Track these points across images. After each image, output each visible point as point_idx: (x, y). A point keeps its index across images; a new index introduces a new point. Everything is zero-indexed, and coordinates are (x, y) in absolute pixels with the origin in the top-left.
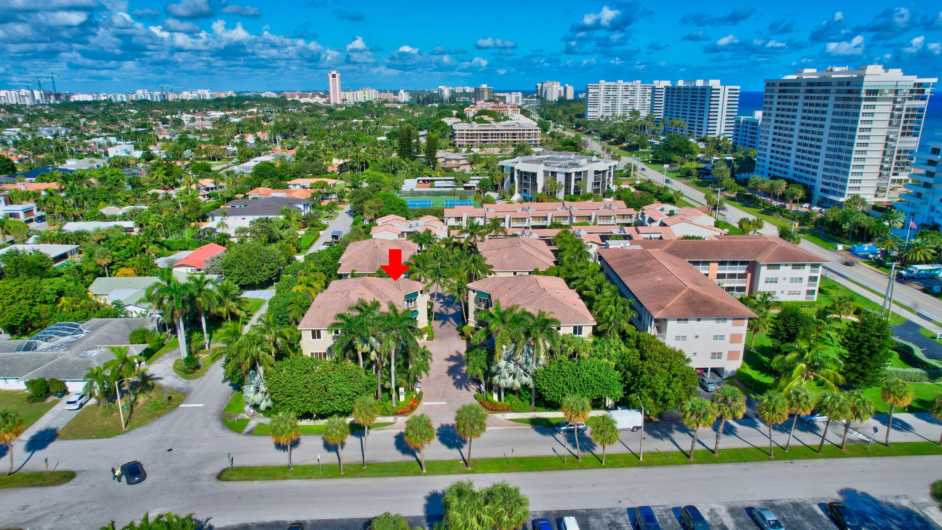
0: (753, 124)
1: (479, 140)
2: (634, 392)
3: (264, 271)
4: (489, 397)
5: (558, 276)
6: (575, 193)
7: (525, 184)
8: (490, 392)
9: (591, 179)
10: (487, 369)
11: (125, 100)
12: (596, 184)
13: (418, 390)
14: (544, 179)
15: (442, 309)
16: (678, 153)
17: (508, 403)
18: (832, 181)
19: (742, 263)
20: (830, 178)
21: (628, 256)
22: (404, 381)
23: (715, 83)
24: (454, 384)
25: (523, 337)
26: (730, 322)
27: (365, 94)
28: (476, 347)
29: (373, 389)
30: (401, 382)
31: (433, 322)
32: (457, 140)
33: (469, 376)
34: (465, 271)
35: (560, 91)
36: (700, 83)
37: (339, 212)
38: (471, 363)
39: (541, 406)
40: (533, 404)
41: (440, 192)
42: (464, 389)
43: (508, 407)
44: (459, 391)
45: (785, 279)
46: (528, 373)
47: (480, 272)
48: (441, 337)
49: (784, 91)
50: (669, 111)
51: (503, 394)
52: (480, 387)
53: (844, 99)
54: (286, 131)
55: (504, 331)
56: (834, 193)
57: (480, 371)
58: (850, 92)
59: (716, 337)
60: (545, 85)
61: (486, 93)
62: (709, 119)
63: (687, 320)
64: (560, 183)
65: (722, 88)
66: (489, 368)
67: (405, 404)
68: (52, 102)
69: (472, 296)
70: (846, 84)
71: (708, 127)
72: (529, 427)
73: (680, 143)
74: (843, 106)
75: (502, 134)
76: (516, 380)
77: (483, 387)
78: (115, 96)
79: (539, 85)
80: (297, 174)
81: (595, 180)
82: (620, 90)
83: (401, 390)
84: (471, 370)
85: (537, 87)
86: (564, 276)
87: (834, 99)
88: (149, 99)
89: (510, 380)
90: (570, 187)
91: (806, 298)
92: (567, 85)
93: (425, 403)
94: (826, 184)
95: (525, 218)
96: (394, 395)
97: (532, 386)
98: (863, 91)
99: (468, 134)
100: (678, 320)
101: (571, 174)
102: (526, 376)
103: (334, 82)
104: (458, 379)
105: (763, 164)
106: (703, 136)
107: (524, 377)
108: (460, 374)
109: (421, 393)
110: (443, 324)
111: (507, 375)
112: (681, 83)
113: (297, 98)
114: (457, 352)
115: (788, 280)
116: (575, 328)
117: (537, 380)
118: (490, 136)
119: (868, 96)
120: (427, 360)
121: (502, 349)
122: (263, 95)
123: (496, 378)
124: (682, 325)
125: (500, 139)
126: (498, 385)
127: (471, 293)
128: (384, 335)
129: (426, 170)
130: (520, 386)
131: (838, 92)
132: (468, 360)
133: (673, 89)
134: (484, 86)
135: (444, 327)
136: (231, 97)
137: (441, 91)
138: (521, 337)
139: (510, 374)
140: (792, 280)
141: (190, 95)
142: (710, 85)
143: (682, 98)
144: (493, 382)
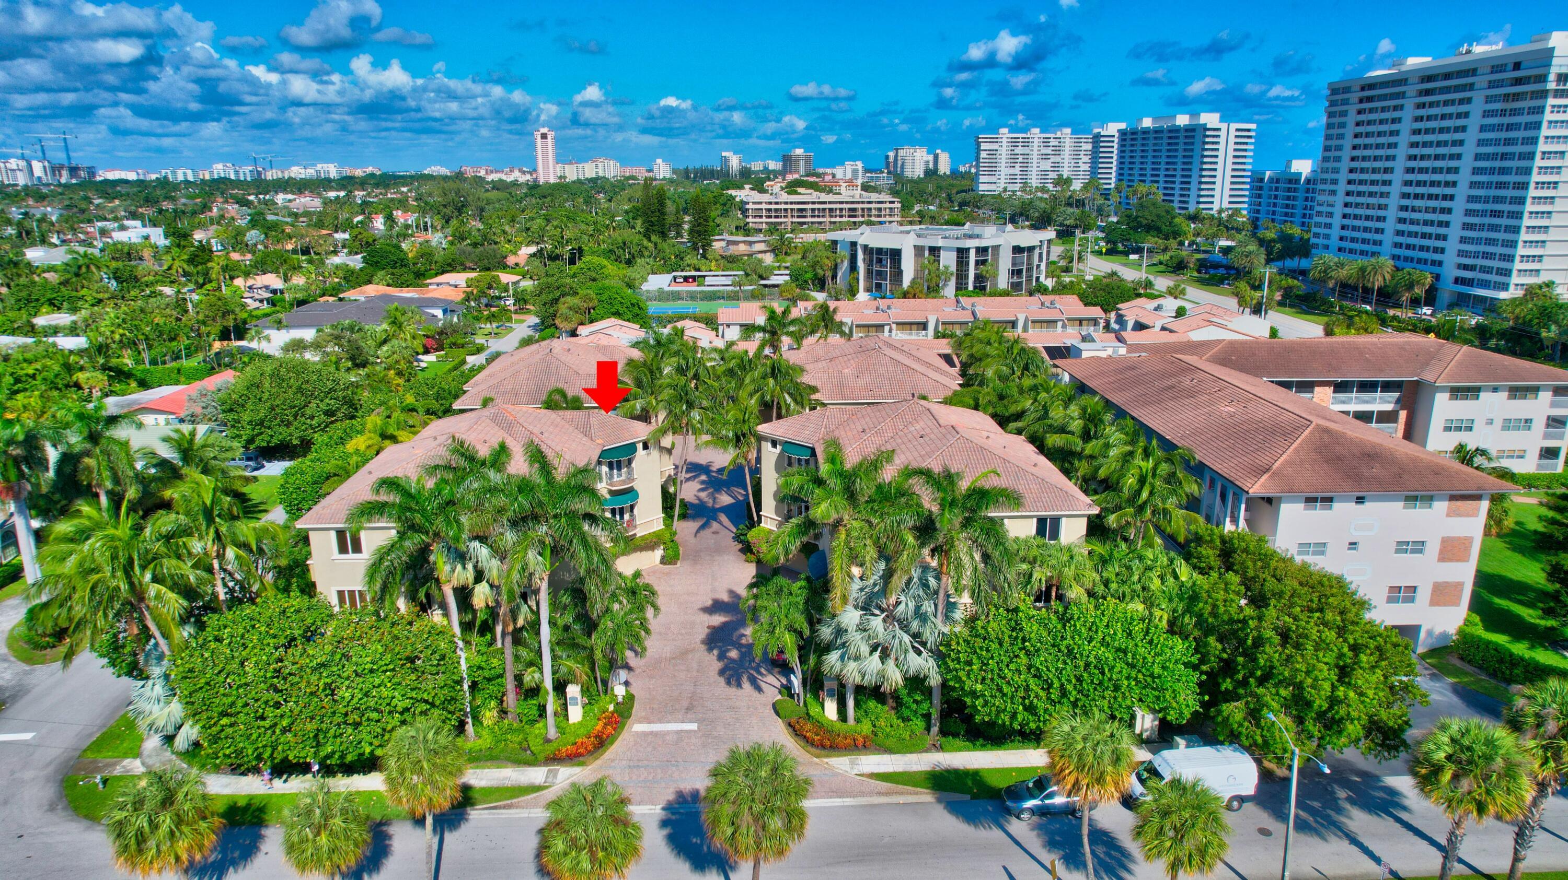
0: (1290, 181)
1: (790, 220)
2: (1231, 696)
3: (312, 418)
4: (814, 710)
5: (976, 407)
6: (975, 288)
7: (879, 273)
8: (816, 696)
9: (1005, 262)
10: (807, 632)
11: (191, 178)
12: (1016, 273)
13: (620, 691)
14: (916, 262)
15: (703, 495)
16: (1155, 233)
17: (866, 728)
18: (1480, 262)
19: (1387, 387)
20: (1476, 255)
21: (1133, 368)
22: (581, 670)
23: (1210, 119)
24: (722, 672)
25: (911, 539)
26: (1441, 506)
27: (597, 167)
28: (776, 572)
29: (492, 688)
30: (571, 672)
31: (678, 525)
32: (750, 220)
33: (758, 653)
34: (751, 395)
35: (927, 162)
36: (1182, 120)
37: (514, 326)
38: (764, 617)
39: (955, 735)
40: (935, 729)
41: (715, 292)
42: (746, 685)
43: (865, 738)
44: (733, 691)
45: (1490, 422)
46: (924, 644)
47: (789, 399)
48: (696, 557)
49: (1369, 99)
50: (1126, 172)
51: (851, 703)
52: (789, 681)
53: (1506, 97)
54: (448, 211)
55: (855, 524)
56: (1485, 284)
57: (789, 640)
58: (1518, 81)
59: (1403, 547)
60: (901, 153)
61: (802, 164)
62: (1200, 183)
63: (1330, 500)
64: (946, 267)
65: (1224, 126)
66: (813, 631)
67: (583, 731)
68: (63, 181)
69: (770, 454)
70: (1510, 67)
71: (1199, 196)
72: (926, 797)
73: (1158, 216)
74: (1503, 113)
75: (831, 210)
76: (891, 663)
77: (796, 681)
78: (174, 173)
79: (892, 154)
80: (450, 266)
81: (1013, 265)
82: (1036, 144)
83: (573, 690)
84: (765, 637)
85: (887, 157)
86: (991, 410)
87: (1483, 99)
88: (233, 177)
89: (874, 663)
90: (967, 277)
91: (1539, 467)
92: (938, 151)
93: (638, 727)
94: (1465, 267)
95: (882, 326)
96: (552, 705)
97: (935, 680)
98: (1552, 77)
99: (769, 210)
100: (1310, 500)
101: (968, 250)
102: (919, 653)
103: (545, 148)
104: (732, 660)
105: (1326, 242)
106: (1192, 209)
107: (912, 655)
108: (738, 646)
109: (630, 698)
110: (703, 527)
111: (865, 649)
112: (1147, 123)
113: (482, 173)
114: (731, 592)
115: (1498, 423)
116: (1041, 522)
117: (952, 665)
118: (810, 213)
119: (1561, 87)
120: (641, 608)
121: (851, 577)
122: (426, 172)
123: (833, 658)
124: (1319, 514)
125: (828, 219)
126: (839, 678)
127: (767, 447)
128: (510, 537)
129: (689, 259)
130: (900, 682)
131: (1492, 85)
132: (754, 610)
133: (1133, 133)
134: (799, 151)
135: (707, 533)
136: (372, 175)
137: (726, 159)
138: (904, 542)
139: (874, 649)
140: (1508, 425)
141: (303, 171)
142: (1202, 122)
143: (1150, 148)
144: (826, 669)
